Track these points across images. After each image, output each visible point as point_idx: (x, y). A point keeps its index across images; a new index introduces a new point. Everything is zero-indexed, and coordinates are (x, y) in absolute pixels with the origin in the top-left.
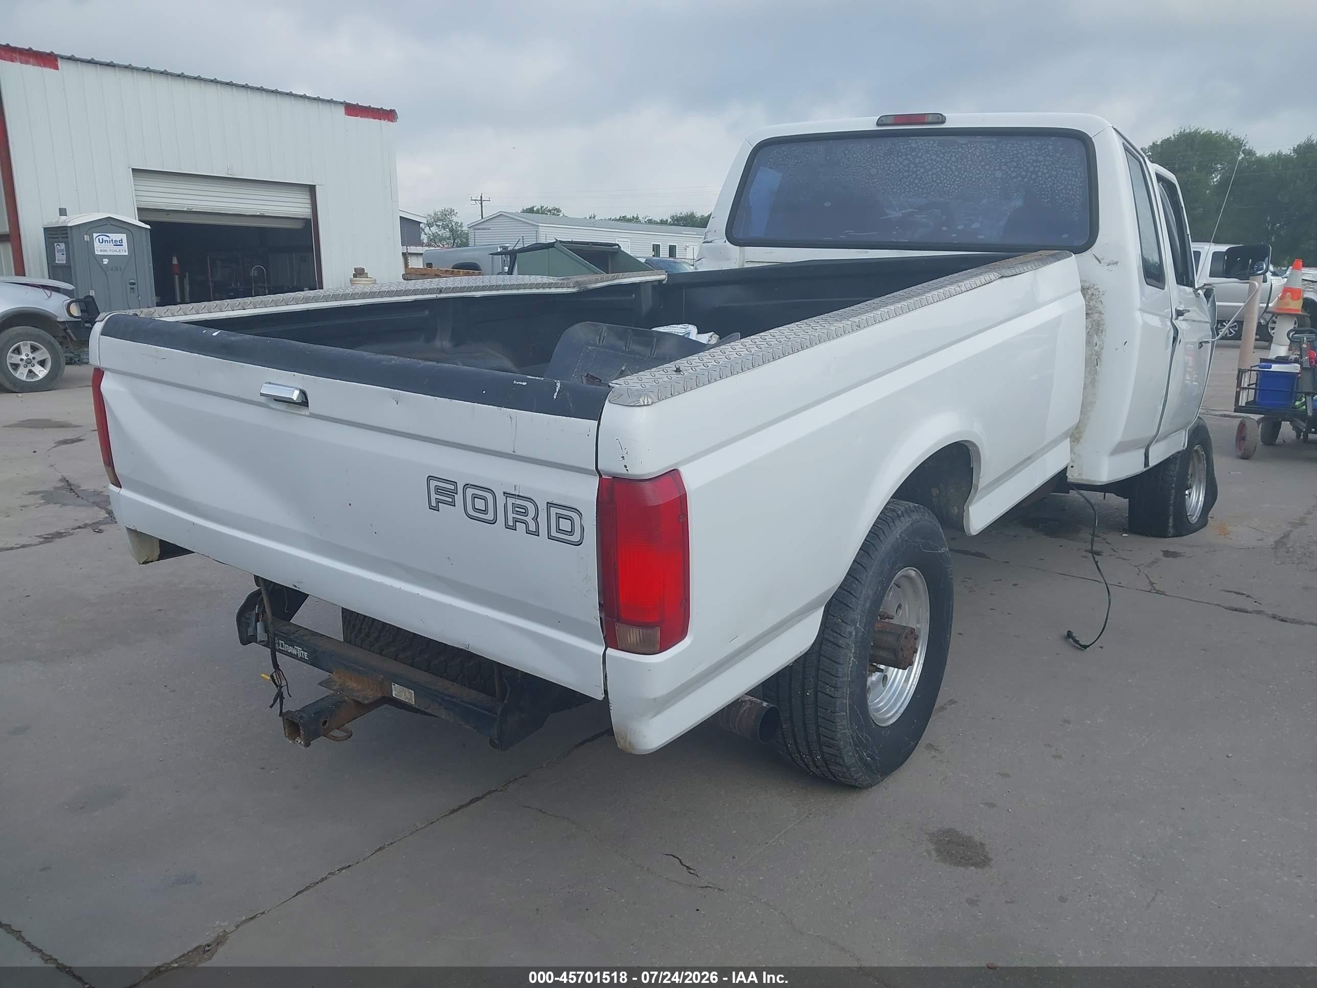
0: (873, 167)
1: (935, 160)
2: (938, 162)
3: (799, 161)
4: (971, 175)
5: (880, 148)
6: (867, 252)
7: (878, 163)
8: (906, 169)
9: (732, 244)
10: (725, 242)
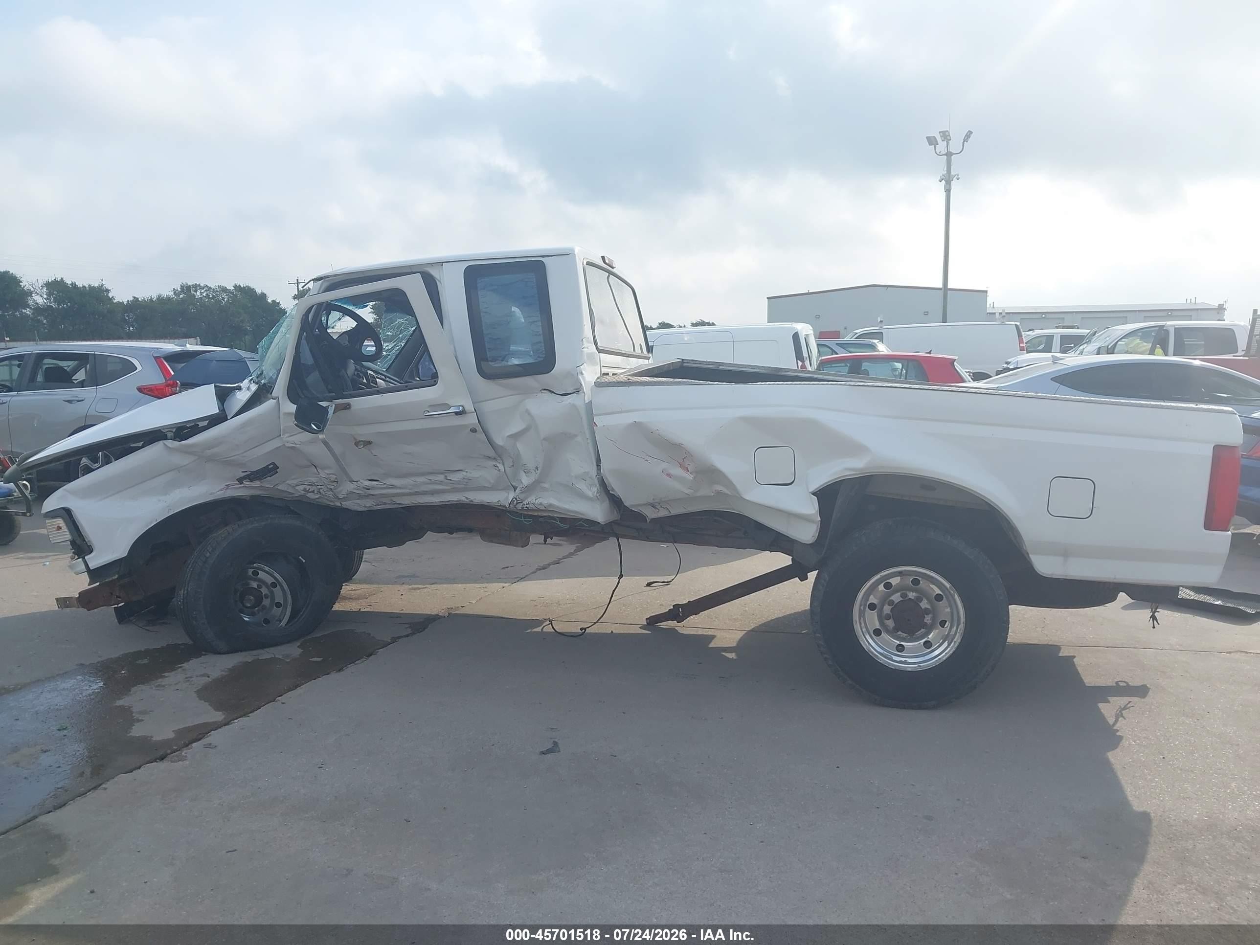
10: (594, 348)
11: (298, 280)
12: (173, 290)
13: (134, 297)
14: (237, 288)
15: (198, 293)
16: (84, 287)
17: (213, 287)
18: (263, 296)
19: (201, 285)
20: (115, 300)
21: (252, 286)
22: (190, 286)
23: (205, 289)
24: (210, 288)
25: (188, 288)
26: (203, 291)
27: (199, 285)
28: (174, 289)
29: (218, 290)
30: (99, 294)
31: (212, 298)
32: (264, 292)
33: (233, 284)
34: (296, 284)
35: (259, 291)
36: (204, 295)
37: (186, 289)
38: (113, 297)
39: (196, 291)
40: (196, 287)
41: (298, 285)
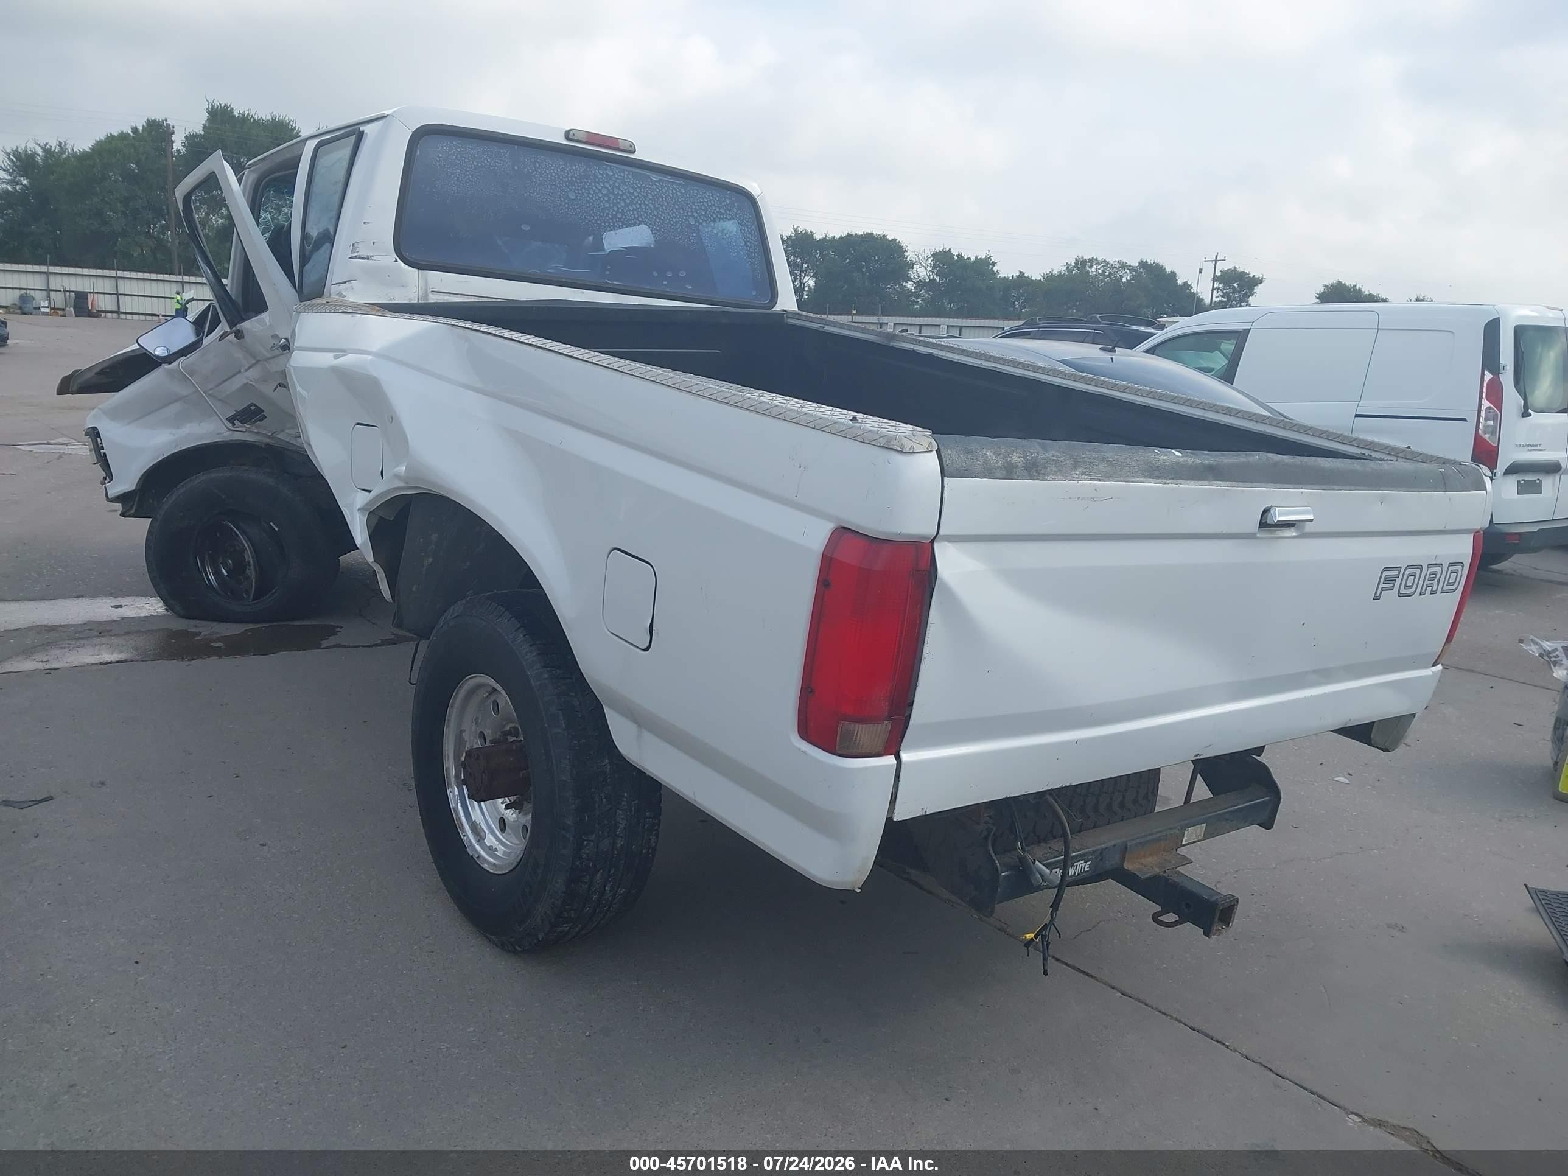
0: (571, 190)
1: (633, 194)
2: (636, 197)
3: (480, 165)
4: (669, 217)
5: (574, 168)
6: (583, 293)
7: (575, 186)
8: (606, 199)
9: (406, 264)
10: (396, 261)
11: (1216, 257)
12: (1065, 264)
13: (1020, 272)
14: (1143, 264)
15: (1093, 269)
16: (969, 258)
17: (1111, 262)
18: (1173, 275)
19: (1099, 259)
20: (999, 274)
21: (1162, 262)
22: (1085, 261)
23: (1102, 264)
24: (1108, 263)
25: (1084, 262)
26: (1099, 267)
27: (1096, 259)
28: (1067, 263)
29: (1117, 266)
30: (983, 266)
31: (1107, 276)
32: (1175, 271)
33: (1139, 260)
34: (1214, 262)
35: (1168, 270)
36: (1100, 271)
37: (1081, 264)
38: (997, 271)
39: (1091, 267)
40: (1092, 261)
41: (1216, 263)
